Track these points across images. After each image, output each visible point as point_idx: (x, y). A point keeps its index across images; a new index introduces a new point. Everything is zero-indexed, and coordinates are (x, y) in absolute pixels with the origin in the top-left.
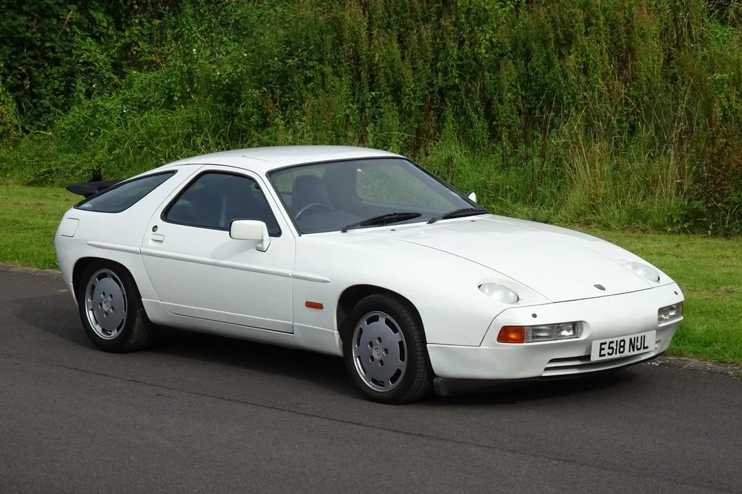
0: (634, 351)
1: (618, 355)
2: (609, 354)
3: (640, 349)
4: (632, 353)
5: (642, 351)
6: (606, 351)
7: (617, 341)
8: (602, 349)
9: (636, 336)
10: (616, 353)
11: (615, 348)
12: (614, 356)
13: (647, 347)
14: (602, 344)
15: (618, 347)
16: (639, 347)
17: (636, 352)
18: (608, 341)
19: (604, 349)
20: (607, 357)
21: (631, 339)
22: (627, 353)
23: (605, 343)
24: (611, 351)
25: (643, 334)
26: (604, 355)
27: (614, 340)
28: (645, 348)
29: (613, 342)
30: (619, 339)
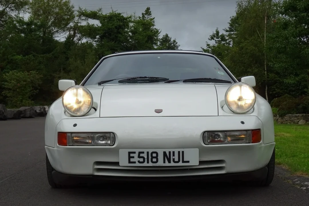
0: (169, 162)
1: (150, 164)
2: (139, 162)
3: (178, 162)
4: (167, 164)
5: (181, 164)
6: (136, 159)
7: (148, 153)
8: (130, 157)
9: (172, 150)
10: (148, 162)
11: (146, 157)
12: (145, 164)
13: (188, 162)
14: (130, 153)
15: (150, 157)
16: (177, 160)
17: (172, 164)
18: (137, 151)
19: (133, 157)
20: (138, 164)
21: (165, 153)
22: (160, 163)
23: (134, 153)
24: (141, 160)
25: (181, 150)
26: (135, 162)
27: (145, 151)
28: (183, 162)
29: (143, 153)
30: (150, 151)
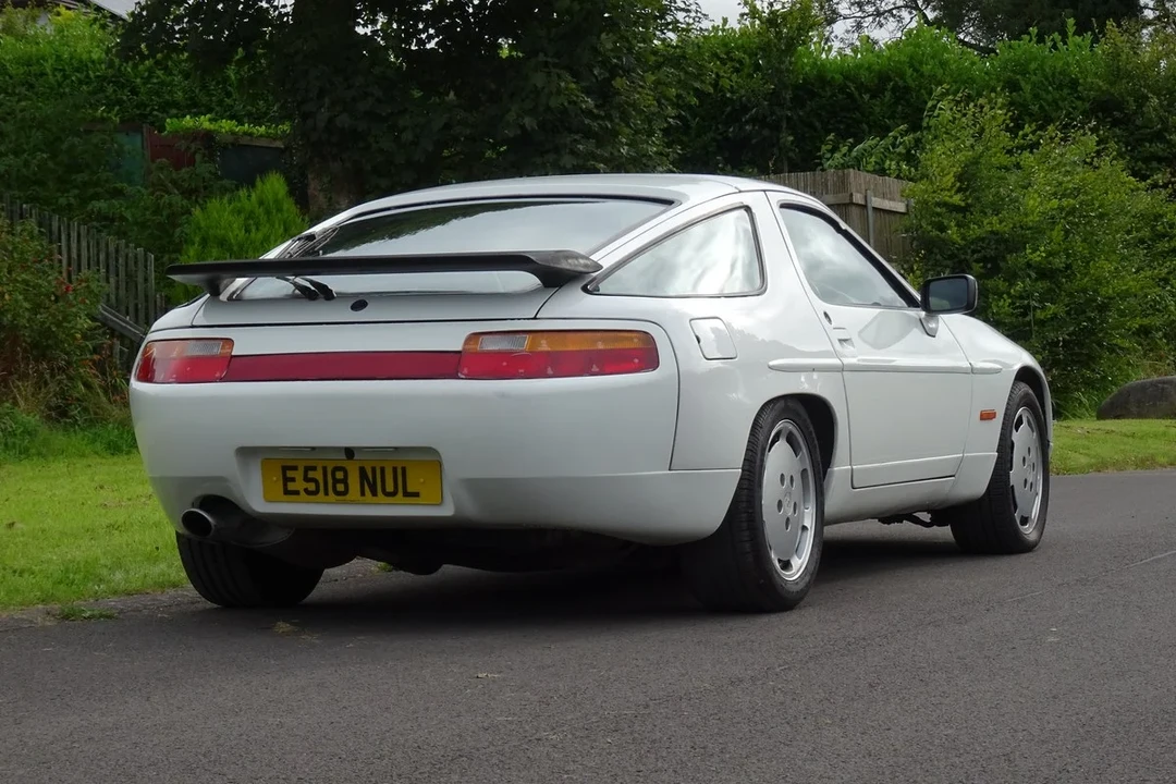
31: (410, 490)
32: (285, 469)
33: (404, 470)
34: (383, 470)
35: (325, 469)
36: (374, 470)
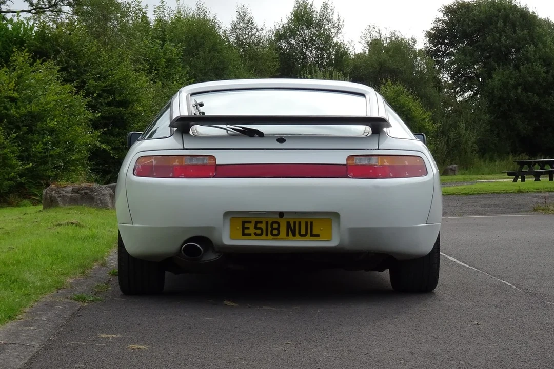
31: (314, 233)
32: (244, 223)
33: (312, 223)
34: (300, 223)
35: (267, 223)
36: (295, 223)
